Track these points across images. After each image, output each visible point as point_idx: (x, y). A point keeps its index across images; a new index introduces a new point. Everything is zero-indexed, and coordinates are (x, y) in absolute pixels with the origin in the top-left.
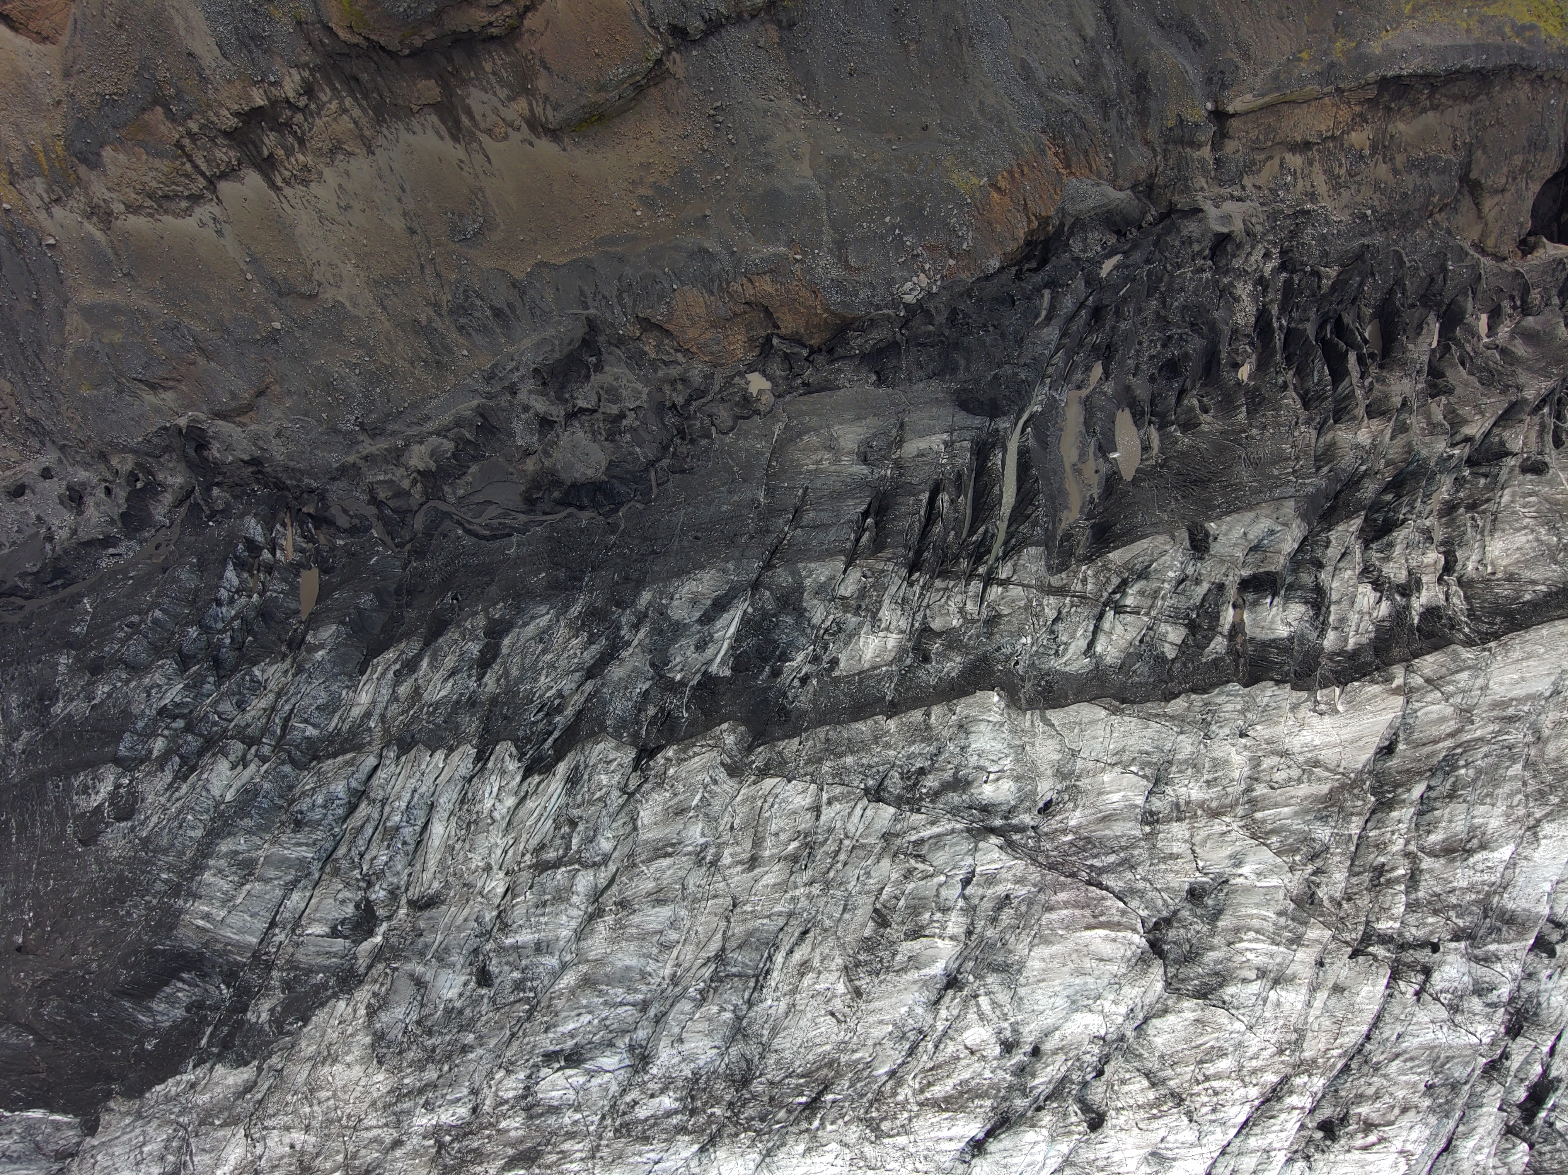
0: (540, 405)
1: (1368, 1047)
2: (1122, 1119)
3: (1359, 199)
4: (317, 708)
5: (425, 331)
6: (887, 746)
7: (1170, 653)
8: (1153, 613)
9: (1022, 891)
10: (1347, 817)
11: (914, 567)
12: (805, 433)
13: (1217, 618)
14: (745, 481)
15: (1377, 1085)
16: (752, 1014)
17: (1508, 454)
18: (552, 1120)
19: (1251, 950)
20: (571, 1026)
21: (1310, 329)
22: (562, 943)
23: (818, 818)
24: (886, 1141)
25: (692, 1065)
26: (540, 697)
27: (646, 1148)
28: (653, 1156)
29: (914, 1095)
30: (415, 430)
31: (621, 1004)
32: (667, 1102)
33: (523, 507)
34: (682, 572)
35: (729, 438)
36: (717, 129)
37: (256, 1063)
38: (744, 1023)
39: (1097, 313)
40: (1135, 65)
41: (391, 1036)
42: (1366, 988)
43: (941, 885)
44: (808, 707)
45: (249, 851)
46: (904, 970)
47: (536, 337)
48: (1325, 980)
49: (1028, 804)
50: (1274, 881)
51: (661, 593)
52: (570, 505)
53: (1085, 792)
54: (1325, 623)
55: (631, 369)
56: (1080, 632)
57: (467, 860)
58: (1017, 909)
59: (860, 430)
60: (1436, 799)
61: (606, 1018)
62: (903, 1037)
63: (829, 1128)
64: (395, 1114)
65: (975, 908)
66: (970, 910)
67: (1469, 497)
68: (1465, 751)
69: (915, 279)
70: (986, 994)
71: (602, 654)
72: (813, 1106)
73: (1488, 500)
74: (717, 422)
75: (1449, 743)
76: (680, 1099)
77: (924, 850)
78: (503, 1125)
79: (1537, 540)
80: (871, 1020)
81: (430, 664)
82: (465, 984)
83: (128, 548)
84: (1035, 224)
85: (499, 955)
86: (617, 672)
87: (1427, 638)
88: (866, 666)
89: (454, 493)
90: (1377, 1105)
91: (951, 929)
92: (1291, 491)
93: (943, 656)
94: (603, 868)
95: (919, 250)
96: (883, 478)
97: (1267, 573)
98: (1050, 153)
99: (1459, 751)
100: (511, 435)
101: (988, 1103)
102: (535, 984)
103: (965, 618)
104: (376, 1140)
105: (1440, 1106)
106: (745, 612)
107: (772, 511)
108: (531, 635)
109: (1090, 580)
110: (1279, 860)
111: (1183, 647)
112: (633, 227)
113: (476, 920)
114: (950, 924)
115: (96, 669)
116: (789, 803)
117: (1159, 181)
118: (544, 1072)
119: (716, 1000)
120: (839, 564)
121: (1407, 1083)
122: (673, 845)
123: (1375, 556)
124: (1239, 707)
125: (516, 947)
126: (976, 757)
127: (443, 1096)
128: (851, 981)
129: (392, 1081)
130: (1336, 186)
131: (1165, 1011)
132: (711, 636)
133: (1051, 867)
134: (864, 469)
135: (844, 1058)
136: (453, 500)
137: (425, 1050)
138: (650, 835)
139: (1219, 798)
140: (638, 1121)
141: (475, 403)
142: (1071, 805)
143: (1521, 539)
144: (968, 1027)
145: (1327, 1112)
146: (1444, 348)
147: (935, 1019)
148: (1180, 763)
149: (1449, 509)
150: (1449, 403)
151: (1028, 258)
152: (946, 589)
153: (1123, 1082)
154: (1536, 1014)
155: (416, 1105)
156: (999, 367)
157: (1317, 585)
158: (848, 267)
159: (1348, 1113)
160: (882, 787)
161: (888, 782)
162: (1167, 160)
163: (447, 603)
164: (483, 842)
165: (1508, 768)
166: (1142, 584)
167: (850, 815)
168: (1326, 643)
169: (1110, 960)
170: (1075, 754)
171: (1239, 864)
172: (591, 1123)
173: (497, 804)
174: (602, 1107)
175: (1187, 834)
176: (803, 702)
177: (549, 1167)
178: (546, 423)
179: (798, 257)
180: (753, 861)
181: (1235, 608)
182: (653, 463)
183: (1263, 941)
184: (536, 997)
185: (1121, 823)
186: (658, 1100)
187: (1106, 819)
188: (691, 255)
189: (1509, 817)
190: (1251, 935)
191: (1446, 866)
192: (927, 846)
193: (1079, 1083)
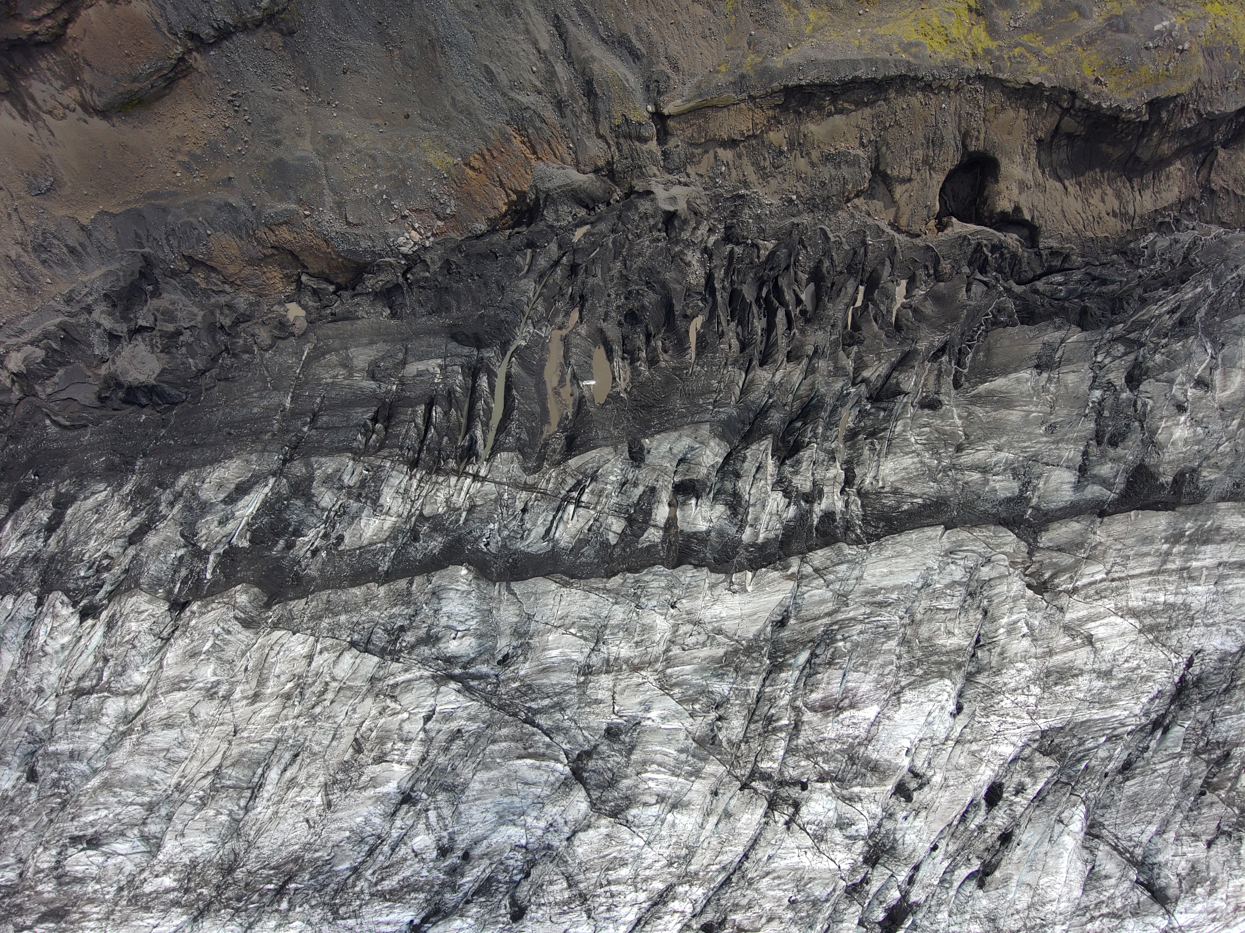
0: (107, 323)
1: (746, 864)
2: (541, 912)
3: (785, 186)
5: (16, 264)
6: (374, 607)
7: (613, 539)
8: (598, 508)
9: (473, 727)
10: (746, 676)
11: (415, 464)
12: (328, 353)
13: (650, 514)
14: (275, 389)
15: (749, 897)
16: (246, 818)
17: (901, 393)
18: (77, 888)
19: (653, 779)
20: (91, 818)
21: (749, 290)
22: (90, 753)
23: (310, 662)
24: (339, 922)
25: (190, 855)
26: (90, 557)
27: (147, 915)
28: (151, 921)
29: (369, 888)
30: (14, 340)
31: (132, 804)
32: (168, 881)
33: (97, 404)
34: (214, 461)
35: (267, 355)
36: (236, 111)
38: (239, 825)
39: (573, 269)
40: (583, 73)
42: (746, 816)
43: (403, 721)
44: (316, 574)
46: (365, 788)
47: (104, 270)
48: (718, 806)
49: (486, 656)
50: (677, 724)
51: (196, 477)
52: (132, 403)
53: (535, 649)
54: (743, 521)
55: (188, 296)
56: (540, 521)
57: (25, 682)
59: (371, 352)
60: (820, 665)
61: (119, 814)
62: (362, 841)
63: (298, 909)
65: (431, 740)
66: (428, 741)
67: (870, 426)
68: (841, 628)
69: (406, 234)
70: (435, 809)
71: (141, 524)
72: (280, 892)
73: (885, 429)
74: (258, 341)
75: (826, 620)
76: (178, 880)
77: (397, 692)
78: (40, 888)
79: (921, 462)
80: (333, 826)
81: (12, 526)
82: (18, 779)
84: (514, 197)
85: (43, 760)
86: (152, 540)
87: (822, 536)
88: (365, 542)
89: (44, 391)
90: (749, 914)
91: (409, 756)
92: (708, 416)
93: (430, 537)
94: (138, 697)
95: (406, 212)
96: (388, 392)
97: (692, 480)
98: (516, 141)
99: (836, 627)
100: (90, 346)
101: (422, 896)
102: (67, 783)
103: (449, 507)
105: (801, 918)
106: (265, 496)
107: (294, 414)
108: (90, 507)
109: (552, 480)
110: (680, 707)
111: (622, 535)
112: (174, 185)
113: (27, 730)
114: (409, 752)
116: (291, 651)
117: (618, 167)
118: (71, 851)
119: (213, 806)
120: (347, 459)
121: (774, 897)
122: (187, 681)
123: (787, 470)
124: (665, 584)
125: (56, 754)
126: (445, 619)
128: (327, 795)
130: (764, 176)
131: (589, 826)
132: (232, 514)
133: (500, 708)
134: (373, 385)
135: (307, 856)
136: (43, 397)
138: (171, 673)
139: (641, 656)
140: (144, 895)
141: (58, 320)
142: (521, 658)
143: (908, 461)
144: (417, 835)
145: (709, 916)
146: (866, 306)
147: (391, 828)
148: (614, 627)
149: (852, 436)
150: (859, 352)
151: (518, 224)
152: (437, 482)
153: (551, 883)
154: (893, 848)
156: (484, 307)
157: (737, 491)
158: (348, 223)
159: (725, 918)
160: (369, 641)
161: (374, 637)
162: (620, 151)
163: (29, 479)
164: (36, 670)
165: (883, 643)
166: (594, 484)
167: (335, 663)
168: (744, 537)
169: (534, 784)
170: (530, 617)
171: (648, 710)
172: (108, 893)
173: (49, 641)
174: (119, 881)
175: (611, 684)
176: (313, 571)
177: (72, 923)
178: (113, 338)
179: (307, 213)
180: (256, 697)
181: (670, 505)
182: (203, 372)
183: (664, 773)
184: (68, 793)
185: (558, 674)
186: (160, 879)
187: (546, 670)
188: (219, 208)
189: (878, 683)
190: (654, 767)
191: (821, 719)
192: (399, 689)
193: (506, 883)
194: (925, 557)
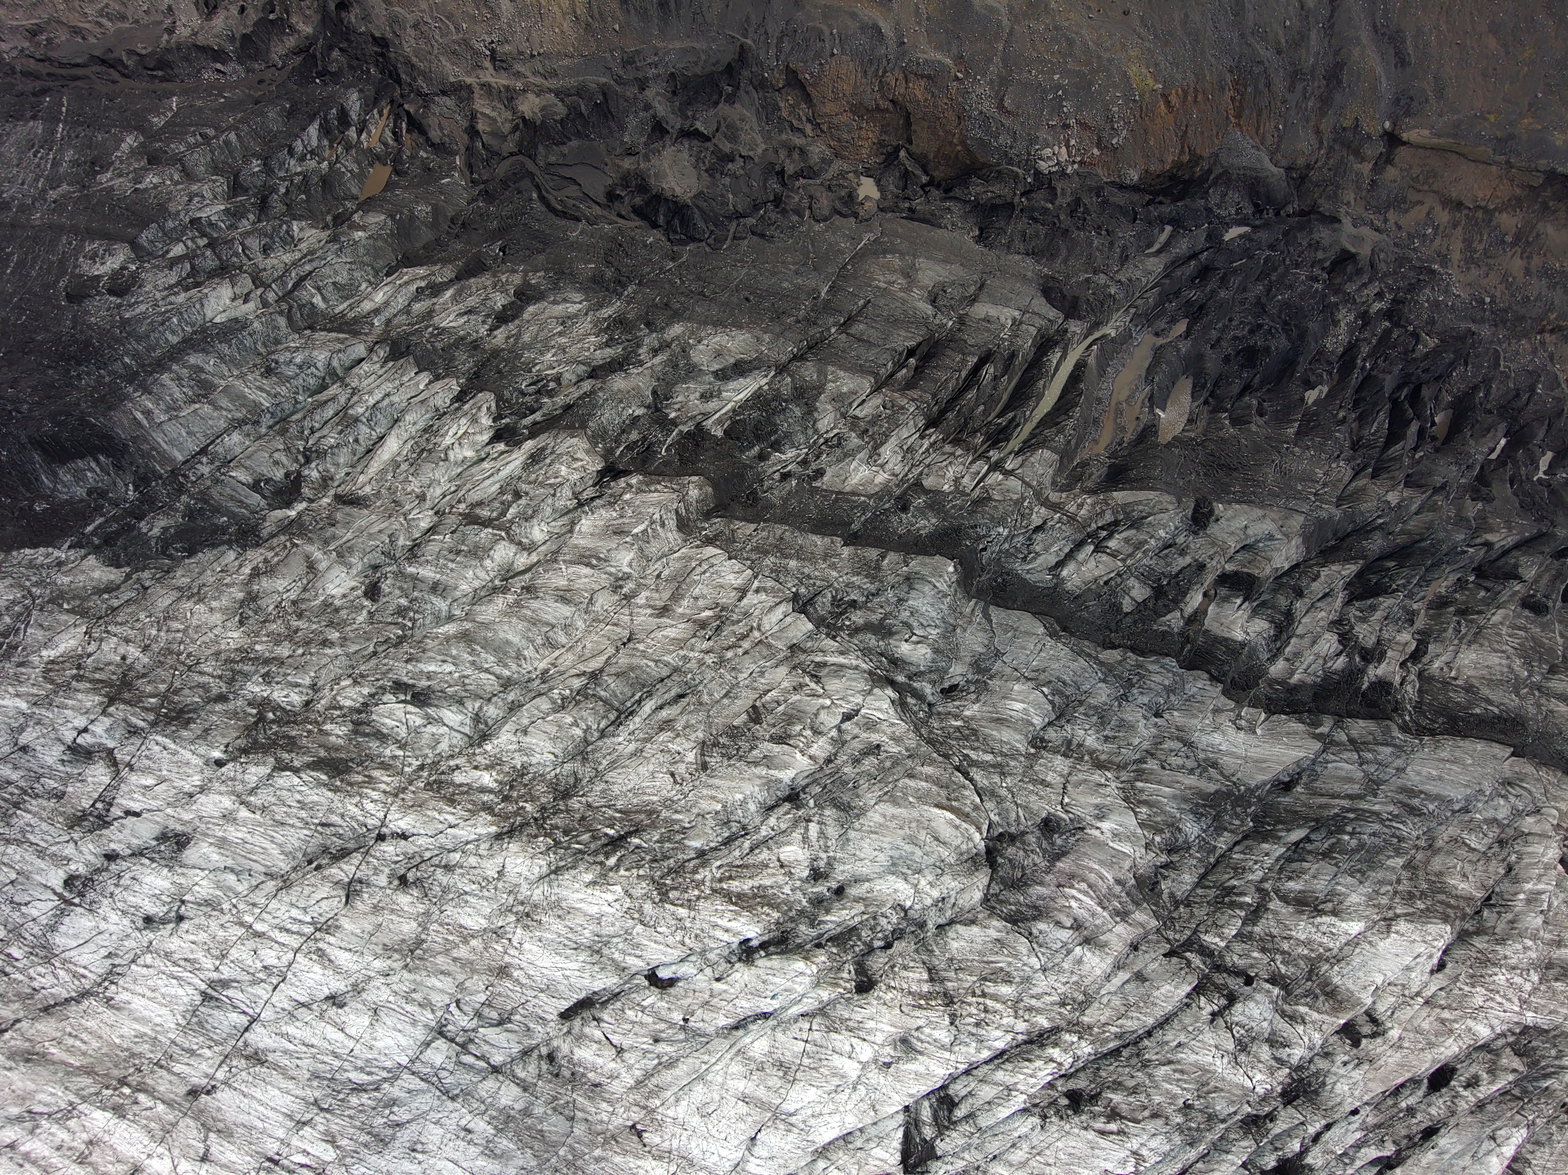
0: (661, 108)
1: (1146, 1042)
2: (890, 995)
3: (1484, 282)
4: (334, 283)
6: (833, 566)
7: (1127, 605)
8: (1129, 562)
9: (894, 749)
10: (1220, 829)
11: (933, 422)
12: (890, 253)
13: (1185, 594)
14: (815, 269)
15: (1139, 1080)
16: (600, 743)
17: (1518, 578)
18: (374, 744)
19: (1077, 899)
20: (432, 668)
21: (1389, 382)
22: (458, 594)
23: (741, 598)
24: (668, 906)
25: (525, 759)
26: (539, 371)
27: (448, 809)
28: (450, 818)
29: (712, 881)
30: (539, 80)
31: (487, 671)
32: (487, 779)
33: (602, 199)
34: (719, 324)
35: (817, 228)
37: (128, 570)
38: (589, 749)
39: (1204, 272)
40: (1338, 53)
41: (263, 603)
42: (1168, 987)
43: (823, 708)
44: (778, 502)
45: (213, 375)
46: (756, 764)
47: (687, 44)
48: (1133, 963)
49: (934, 676)
50: (1126, 848)
51: (692, 333)
52: (645, 217)
53: (992, 692)
54: (1280, 650)
55: (759, 119)
56: (1055, 548)
57: (406, 481)
58: (881, 762)
59: (942, 272)
60: (1309, 851)
61: (467, 677)
62: (727, 823)
64: (232, 670)
65: (844, 743)
66: (840, 743)
67: (1464, 603)
68: (1356, 819)
69: (1056, 149)
70: (818, 823)
71: (613, 360)
72: (616, 843)
73: (1480, 613)
74: (814, 206)
75: (1345, 803)
76: (500, 783)
77: (823, 672)
78: (328, 727)
79: (1509, 667)
80: (705, 792)
81: (453, 297)
82: (352, 589)
83: (234, 69)
84: (1186, 158)
85: (395, 579)
86: (618, 383)
87: (1367, 705)
88: (848, 489)
89: (546, 157)
90: (1131, 1099)
91: (814, 750)
92: (1306, 508)
93: (922, 512)
94: (525, 554)
95: (1072, 122)
96: (942, 326)
97: (1249, 575)
98: (1228, 94)
99: (1352, 816)
100: (622, 128)
101: (775, 915)
102: (417, 617)
103: (957, 488)
104: (205, 687)
105: (1190, 1129)
106: (760, 388)
107: (827, 307)
108: (556, 314)
109: (1086, 507)
110: (1139, 831)
111: (1141, 606)
113: (390, 536)
114: (815, 745)
115: (154, 160)
116: (720, 577)
117: (1314, 175)
118: (387, 697)
119: (574, 712)
120: (866, 383)
121: (1168, 1091)
122: (599, 559)
123: (1353, 612)
124: (1167, 683)
125: (415, 578)
126: (907, 614)
127: (286, 675)
128: (703, 755)
129: (245, 642)
130: (1469, 260)
131: (973, 922)
132: (720, 392)
133: (930, 742)
134: (929, 309)
135: (665, 814)
136: (542, 164)
137: (288, 627)
138: (582, 542)
139: (1111, 754)
140: (452, 783)
141: (604, 80)
142: (973, 696)
143: (1495, 660)
144: (789, 843)
145: (1081, 1083)
146: (1502, 460)
147: (762, 822)
148: (1090, 707)
149: (1440, 604)
150: (1484, 510)
151: (1165, 192)
152: (953, 454)
153: (905, 968)
154: (1316, 1093)
155: (257, 671)
156: (1094, 273)
157: (1290, 610)
158: (1000, 106)
159: (1100, 1093)
160: (811, 601)
161: (819, 599)
162: (1328, 158)
163: (493, 251)
164: (429, 472)
165: (1389, 857)
166: (1131, 533)
167: (771, 609)
168: (1272, 669)
169: (944, 843)
170: (998, 654)
171: (1101, 817)
172: (410, 765)
173: (456, 446)
174: (426, 756)
175: (1066, 771)
176: (775, 496)
177: (351, 784)
178: (659, 129)
179: (960, 75)
180: (664, 611)
181: (1205, 595)
182: (739, 216)
183: (1092, 898)
184: (412, 629)
185: (1011, 732)
186: (479, 773)
187: (1000, 721)
188: (863, 28)
189: (1371, 899)
190: (1083, 886)
191: (1292, 914)
192: (826, 670)
193: (865, 943)
194: (1484, 776)
